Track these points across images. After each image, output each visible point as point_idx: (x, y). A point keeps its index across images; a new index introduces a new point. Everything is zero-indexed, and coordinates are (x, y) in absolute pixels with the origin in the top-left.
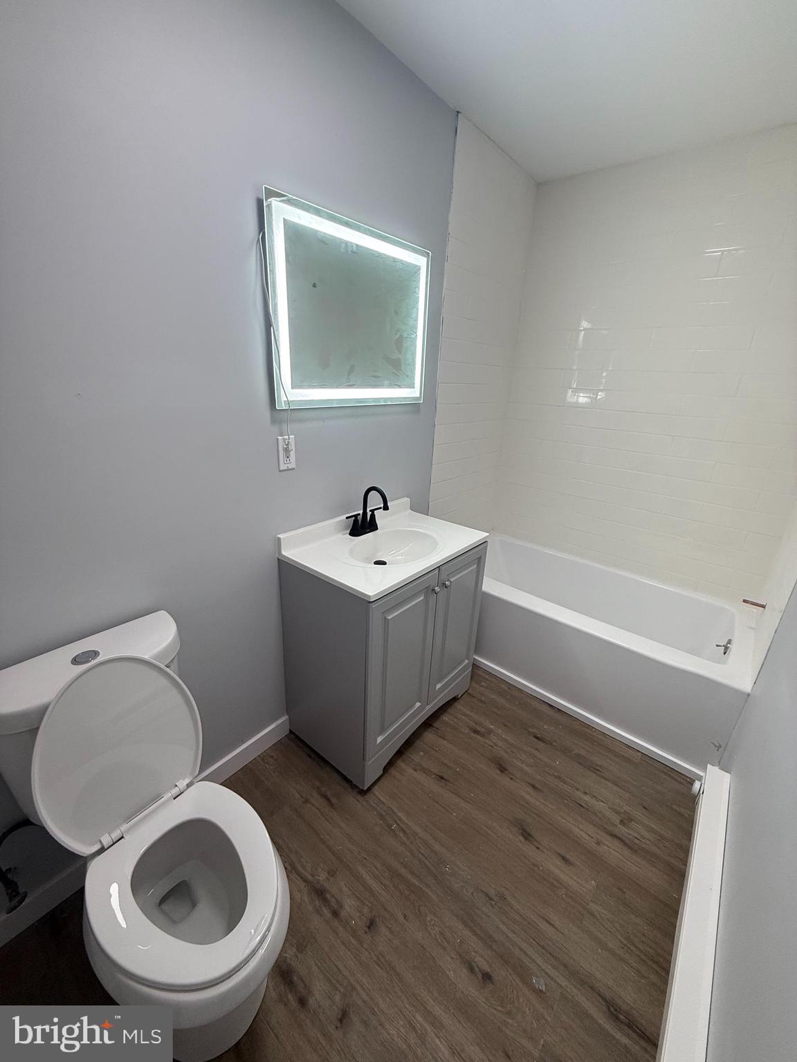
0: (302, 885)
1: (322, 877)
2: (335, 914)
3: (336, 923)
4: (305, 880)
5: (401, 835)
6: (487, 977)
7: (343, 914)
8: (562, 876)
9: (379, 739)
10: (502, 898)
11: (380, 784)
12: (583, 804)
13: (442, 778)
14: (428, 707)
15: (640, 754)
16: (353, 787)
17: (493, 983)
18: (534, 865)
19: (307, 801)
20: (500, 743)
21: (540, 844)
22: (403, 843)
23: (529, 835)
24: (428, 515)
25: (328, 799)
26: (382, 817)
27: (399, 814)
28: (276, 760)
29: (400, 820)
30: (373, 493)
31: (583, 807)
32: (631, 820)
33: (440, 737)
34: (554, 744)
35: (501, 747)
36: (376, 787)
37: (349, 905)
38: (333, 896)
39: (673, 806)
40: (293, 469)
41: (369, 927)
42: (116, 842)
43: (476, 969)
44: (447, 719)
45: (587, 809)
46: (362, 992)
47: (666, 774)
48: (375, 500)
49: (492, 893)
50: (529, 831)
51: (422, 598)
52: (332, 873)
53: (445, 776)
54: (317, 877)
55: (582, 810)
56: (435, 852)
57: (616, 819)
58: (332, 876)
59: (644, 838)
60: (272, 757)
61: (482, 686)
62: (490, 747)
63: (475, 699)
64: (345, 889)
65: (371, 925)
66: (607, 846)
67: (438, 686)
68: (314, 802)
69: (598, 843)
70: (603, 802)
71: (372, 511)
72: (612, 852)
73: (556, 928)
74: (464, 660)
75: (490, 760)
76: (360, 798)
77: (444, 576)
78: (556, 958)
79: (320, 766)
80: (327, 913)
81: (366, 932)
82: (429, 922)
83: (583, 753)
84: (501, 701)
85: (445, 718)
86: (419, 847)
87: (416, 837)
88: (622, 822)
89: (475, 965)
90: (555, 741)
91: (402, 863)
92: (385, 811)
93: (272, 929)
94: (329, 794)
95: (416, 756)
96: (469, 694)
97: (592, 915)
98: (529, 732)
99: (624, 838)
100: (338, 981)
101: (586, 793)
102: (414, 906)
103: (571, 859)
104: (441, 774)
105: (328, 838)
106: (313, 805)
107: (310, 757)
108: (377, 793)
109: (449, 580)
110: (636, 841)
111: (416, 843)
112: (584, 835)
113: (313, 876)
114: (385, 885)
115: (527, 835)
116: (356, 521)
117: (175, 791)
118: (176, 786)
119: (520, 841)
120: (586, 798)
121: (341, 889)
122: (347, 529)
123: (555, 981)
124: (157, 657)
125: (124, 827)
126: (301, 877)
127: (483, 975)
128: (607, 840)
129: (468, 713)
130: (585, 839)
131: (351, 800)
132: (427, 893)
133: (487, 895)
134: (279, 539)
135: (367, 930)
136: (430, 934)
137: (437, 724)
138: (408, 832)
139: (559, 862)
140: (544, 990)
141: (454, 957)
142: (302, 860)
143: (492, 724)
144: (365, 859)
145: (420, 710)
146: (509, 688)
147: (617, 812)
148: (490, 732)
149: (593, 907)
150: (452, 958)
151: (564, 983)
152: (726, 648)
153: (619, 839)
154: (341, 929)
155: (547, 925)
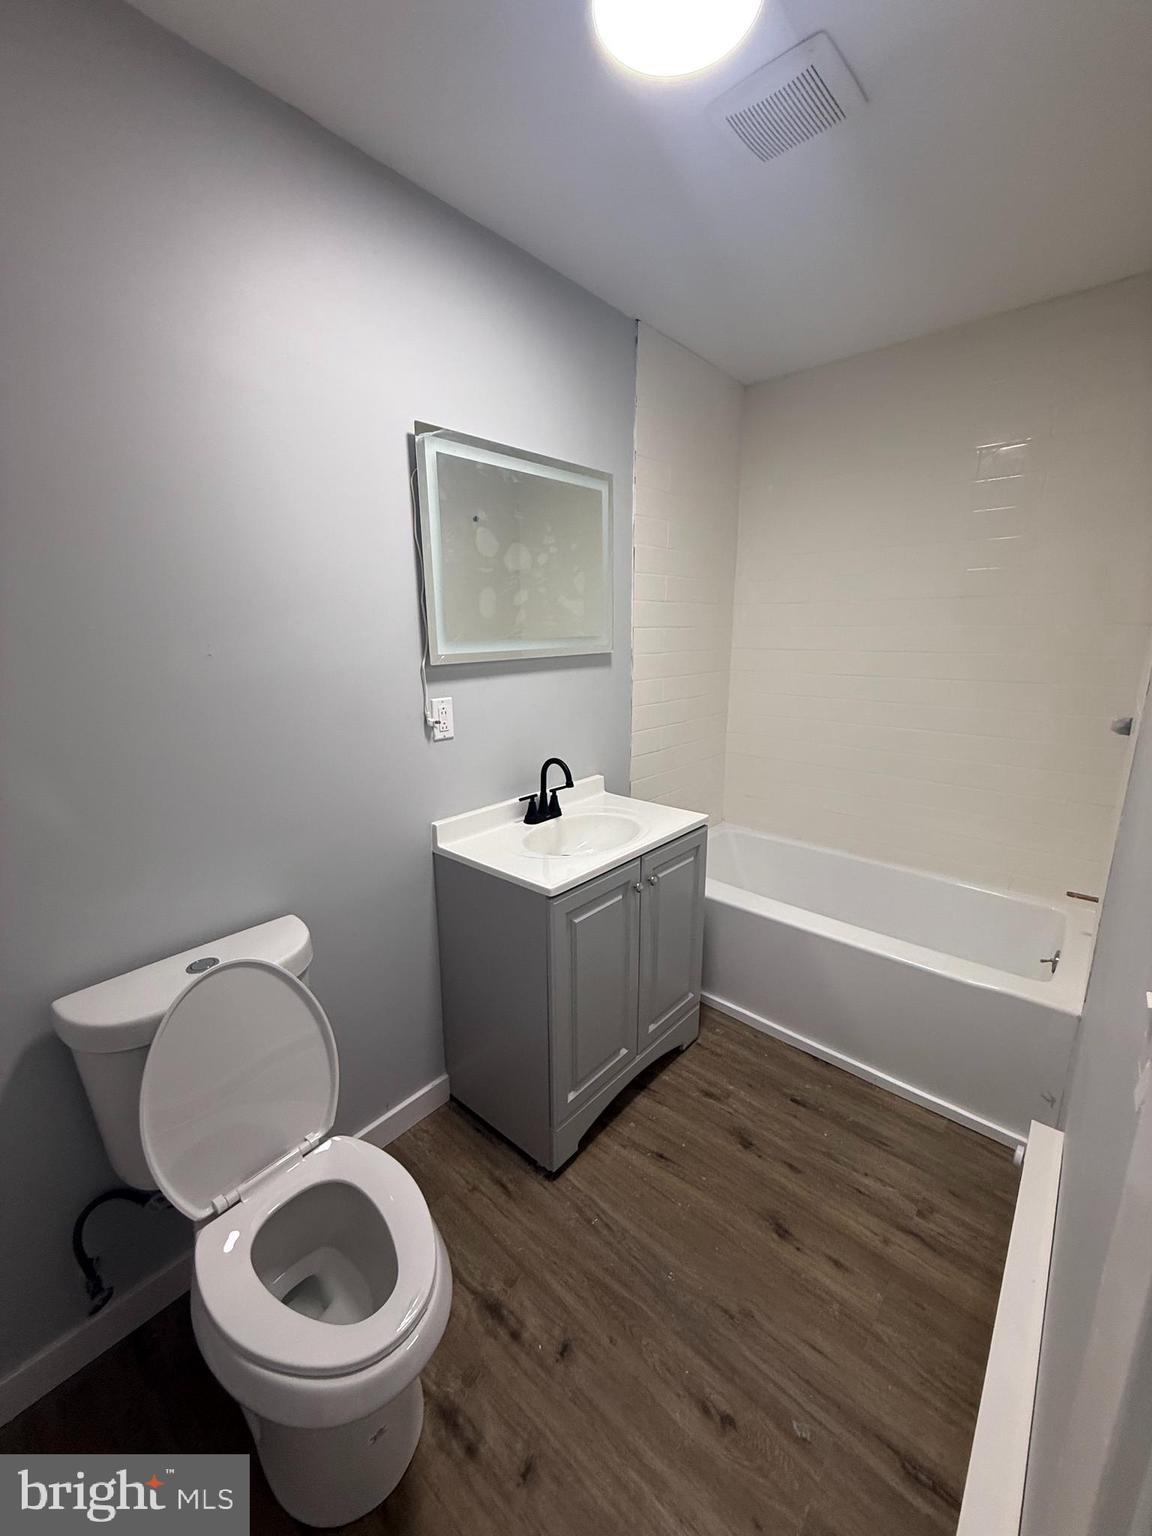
0: (469, 1298)
1: (496, 1287)
2: (515, 1336)
3: (515, 1348)
4: (474, 1292)
5: (605, 1232)
6: (727, 1421)
7: (526, 1335)
8: (834, 1287)
9: (571, 1096)
10: (749, 1315)
11: (575, 1165)
12: (863, 1190)
13: (661, 1156)
14: (638, 1058)
15: (945, 1122)
16: (537, 1168)
17: (735, 1428)
18: (793, 1271)
19: (475, 1189)
20: (742, 1109)
21: (803, 1244)
22: (609, 1244)
23: (786, 1232)
24: (629, 797)
25: (503, 1186)
26: (579, 1210)
27: (603, 1205)
28: (432, 1136)
29: (604, 1212)
30: (554, 767)
31: (864, 1194)
32: (932, 1209)
33: (659, 1103)
34: (821, 1109)
35: (743, 1115)
36: (570, 1170)
37: (533, 1325)
38: (512, 1312)
39: (996, 1192)
40: (451, 738)
41: (562, 1354)
42: (233, 1206)
43: (713, 1411)
44: (667, 1078)
45: (868, 1196)
46: (552, 1439)
47: (983, 1147)
48: (555, 776)
49: (733, 1308)
50: (787, 1226)
51: (620, 897)
52: (511, 1283)
53: (665, 1155)
54: (488, 1288)
55: (862, 1197)
56: (654, 1256)
57: (911, 1209)
58: (511, 1287)
59: (954, 1235)
60: (427, 1132)
61: (717, 1034)
62: (729, 1115)
63: (706, 1051)
64: (527, 1303)
65: (565, 1350)
66: (899, 1245)
67: (652, 1027)
68: (483, 1189)
69: (886, 1241)
70: (892, 1187)
71: (554, 791)
72: (904, 1252)
73: (826, 1357)
74: (686, 995)
75: (730, 1132)
76: (546, 1183)
77: (648, 869)
78: (827, 1398)
79: (491, 1141)
80: (503, 1333)
81: (557, 1361)
82: (645, 1346)
83: (862, 1120)
84: (744, 1053)
85: (665, 1077)
86: (630, 1248)
87: (627, 1235)
88: (920, 1213)
89: (709, 1404)
90: (822, 1106)
91: (607, 1269)
92: (582, 1201)
93: (430, 1307)
94: (504, 1180)
95: (626, 1126)
96: (699, 1045)
97: (879, 1339)
98: (785, 1094)
99: (922, 1235)
100: (519, 1424)
101: (866, 1175)
102: (624, 1326)
103: (848, 1264)
104: (661, 1152)
105: (504, 1236)
106: (483, 1194)
107: (479, 1131)
108: (571, 1178)
109: (655, 875)
110: (942, 1239)
111: (627, 1244)
112: (865, 1231)
113: (484, 1288)
114: (582, 1298)
115: (783, 1233)
116: (532, 804)
117: (304, 1146)
118: (306, 1140)
119: (773, 1240)
120: (866, 1181)
121: (521, 1302)
122: (521, 815)
123: (825, 1428)
124: (286, 964)
125: (242, 1188)
126: (468, 1288)
127: (722, 1419)
128: (899, 1237)
129: (698, 1069)
130: (867, 1237)
131: (535, 1185)
132: (642, 1310)
133: (726, 1312)
134: (434, 827)
135: (558, 1356)
136: (645, 1361)
137: (654, 1085)
138: (615, 1228)
139: (829, 1268)
140: (809, 1439)
141: (681, 1393)
142: (470, 1265)
143: (731, 1084)
144: (555, 1263)
145: (626, 1062)
146: (756, 1036)
147: (913, 1200)
148: (729, 1094)
149: (879, 1328)
150: (678, 1395)
151: (837, 1429)
152: (1055, 963)
153: (916, 1235)
154: (523, 1356)
155: (813, 1352)
